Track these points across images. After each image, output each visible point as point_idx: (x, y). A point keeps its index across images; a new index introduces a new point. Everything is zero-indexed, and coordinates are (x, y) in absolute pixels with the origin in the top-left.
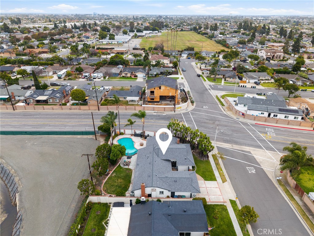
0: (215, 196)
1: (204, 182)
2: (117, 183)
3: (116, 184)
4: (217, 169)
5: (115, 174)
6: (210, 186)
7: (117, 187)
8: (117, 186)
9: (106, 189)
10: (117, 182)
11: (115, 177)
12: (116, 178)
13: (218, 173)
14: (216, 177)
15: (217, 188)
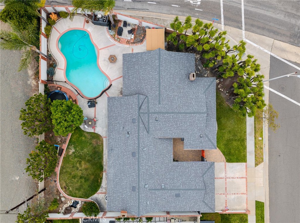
0: (236, 195)
1: (225, 165)
2: (81, 170)
3: (79, 173)
4: (255, 130)
5: (73, 150)
6: (232, 176)
7: (83, 180)
8: (81, 178)
9: (64, 185)
10: (80, 168)
11: (75, 157)
12: (76, 159)
13: (254, 141)
14: (247, 153)
15: (242, 178)
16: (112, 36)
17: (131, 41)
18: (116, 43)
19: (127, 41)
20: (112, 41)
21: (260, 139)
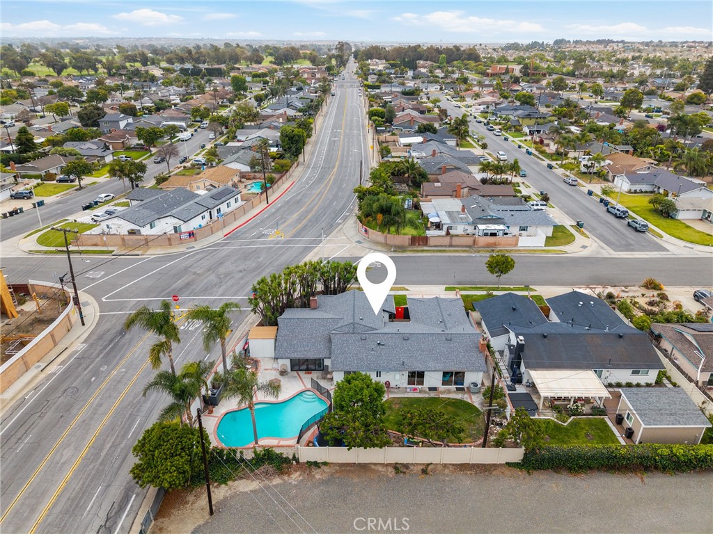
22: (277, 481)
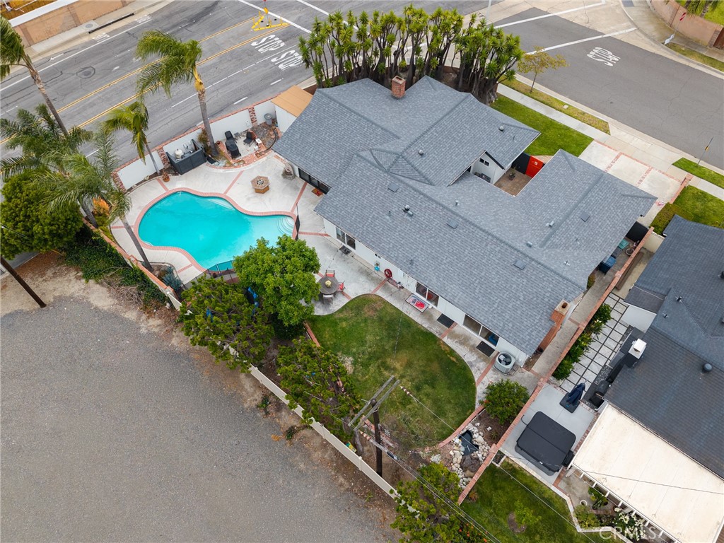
0: (645, 181)
2: (402, 377)
3: (406, 384)
4: (547, 104)
5: (349, 360)
6: (604, 166)
13: (564, 115)
14: (579, 131)
15: (618, 157)
16: (225, 166)
17: (263, 150)
18: (242, 168)
19: (256, 155)
20: (234, 171)
21: (566, 107)
22: (131, 315)
